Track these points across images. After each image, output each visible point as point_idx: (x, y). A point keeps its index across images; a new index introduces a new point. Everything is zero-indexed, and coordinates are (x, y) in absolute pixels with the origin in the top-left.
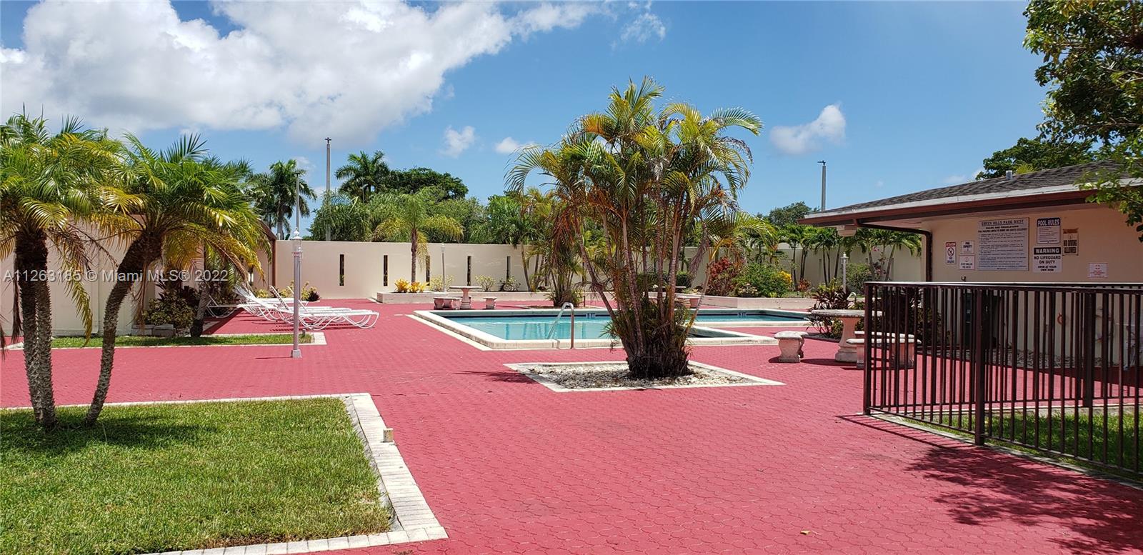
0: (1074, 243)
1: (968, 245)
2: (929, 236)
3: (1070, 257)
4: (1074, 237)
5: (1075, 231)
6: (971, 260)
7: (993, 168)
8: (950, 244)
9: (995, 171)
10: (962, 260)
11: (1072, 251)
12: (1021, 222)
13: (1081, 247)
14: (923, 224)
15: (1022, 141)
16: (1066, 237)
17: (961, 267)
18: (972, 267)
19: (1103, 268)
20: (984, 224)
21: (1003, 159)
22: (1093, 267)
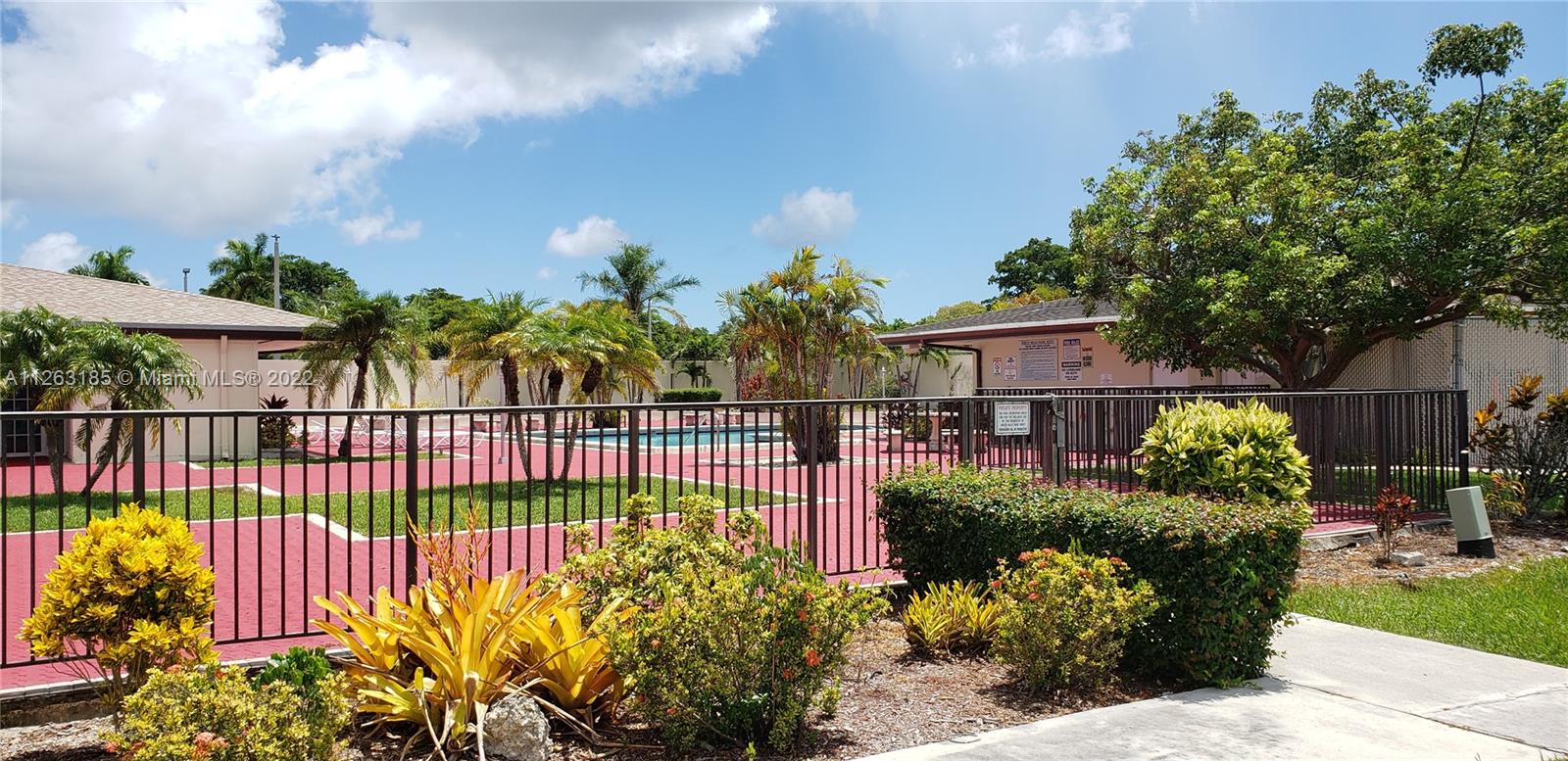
0: (1090, 358)
1: (1011, 360)
2: (979, 353)
3: (1088, 368)
4: (1090, 353)
5: (1091, 349)
6: (1014, 372)
7: (1004, 271)
8: (996, 360)
9: (1006, 274)
10: (1007, 372)
11: (1089, 364)
12: (1052, 342)
13: (1094, 361)
14: (974, 344)
15: (1033, 242)
16: (1085, 354)
17: (1006, 378)
18: (1015, 378)
19: (1110, 377)
20: (1024, 343)
21: (1015, 261)
22: (1103, 376)
